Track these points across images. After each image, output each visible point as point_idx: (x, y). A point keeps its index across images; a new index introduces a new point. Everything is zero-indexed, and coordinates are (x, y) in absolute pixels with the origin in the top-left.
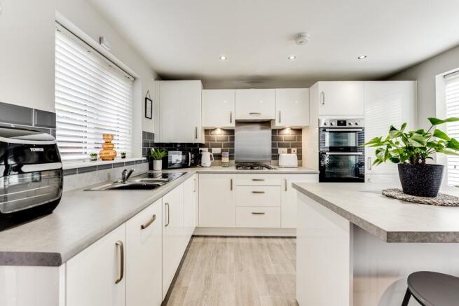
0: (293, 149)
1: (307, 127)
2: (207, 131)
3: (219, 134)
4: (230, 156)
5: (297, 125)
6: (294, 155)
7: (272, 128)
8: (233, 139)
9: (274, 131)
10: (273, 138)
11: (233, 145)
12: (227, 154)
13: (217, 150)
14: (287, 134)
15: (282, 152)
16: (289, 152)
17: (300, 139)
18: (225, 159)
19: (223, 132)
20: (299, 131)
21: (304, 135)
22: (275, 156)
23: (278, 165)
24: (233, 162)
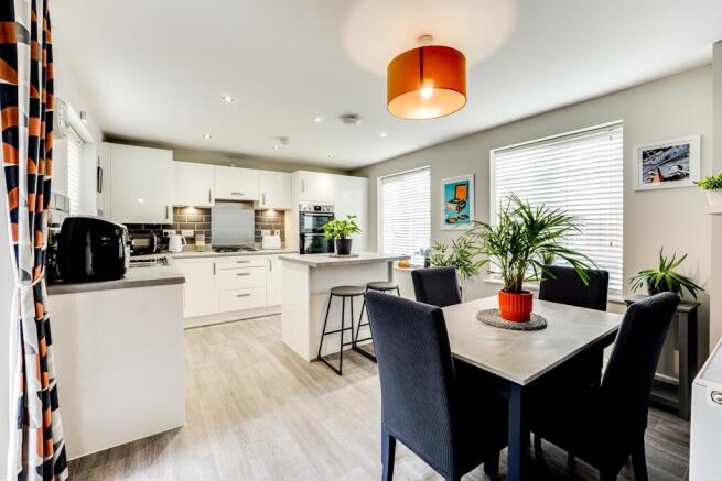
0: (276, 231)
1: (289, 210)
2: (175, 209)
3: (191, 214)
4: (206, 240)
5: (281, 207)
6: (277, 237)
7: (256, 208)
8: (209, 219)
9: (257, 212)
10: (256, 220)
11: (209, 227)
12: (203, 236)
13: (190, 233)
14: (270, 215)
15: (265, 233)
16: (273, 233)
17: (283, 221)
18: (200, 243)
19: (196, 211)
20: (282, 212)
21: (287, 217)
22: (258, 238)
23: (261, 248)
24: (210, 246)
